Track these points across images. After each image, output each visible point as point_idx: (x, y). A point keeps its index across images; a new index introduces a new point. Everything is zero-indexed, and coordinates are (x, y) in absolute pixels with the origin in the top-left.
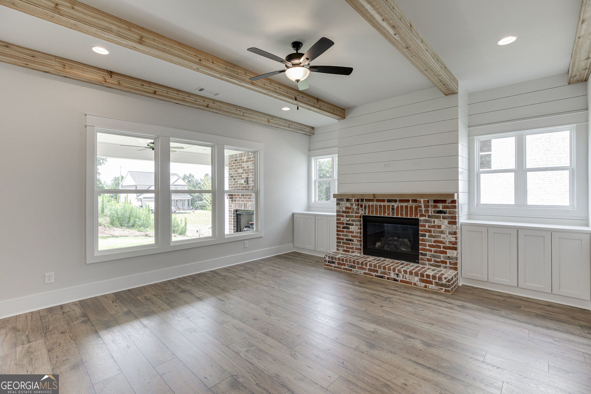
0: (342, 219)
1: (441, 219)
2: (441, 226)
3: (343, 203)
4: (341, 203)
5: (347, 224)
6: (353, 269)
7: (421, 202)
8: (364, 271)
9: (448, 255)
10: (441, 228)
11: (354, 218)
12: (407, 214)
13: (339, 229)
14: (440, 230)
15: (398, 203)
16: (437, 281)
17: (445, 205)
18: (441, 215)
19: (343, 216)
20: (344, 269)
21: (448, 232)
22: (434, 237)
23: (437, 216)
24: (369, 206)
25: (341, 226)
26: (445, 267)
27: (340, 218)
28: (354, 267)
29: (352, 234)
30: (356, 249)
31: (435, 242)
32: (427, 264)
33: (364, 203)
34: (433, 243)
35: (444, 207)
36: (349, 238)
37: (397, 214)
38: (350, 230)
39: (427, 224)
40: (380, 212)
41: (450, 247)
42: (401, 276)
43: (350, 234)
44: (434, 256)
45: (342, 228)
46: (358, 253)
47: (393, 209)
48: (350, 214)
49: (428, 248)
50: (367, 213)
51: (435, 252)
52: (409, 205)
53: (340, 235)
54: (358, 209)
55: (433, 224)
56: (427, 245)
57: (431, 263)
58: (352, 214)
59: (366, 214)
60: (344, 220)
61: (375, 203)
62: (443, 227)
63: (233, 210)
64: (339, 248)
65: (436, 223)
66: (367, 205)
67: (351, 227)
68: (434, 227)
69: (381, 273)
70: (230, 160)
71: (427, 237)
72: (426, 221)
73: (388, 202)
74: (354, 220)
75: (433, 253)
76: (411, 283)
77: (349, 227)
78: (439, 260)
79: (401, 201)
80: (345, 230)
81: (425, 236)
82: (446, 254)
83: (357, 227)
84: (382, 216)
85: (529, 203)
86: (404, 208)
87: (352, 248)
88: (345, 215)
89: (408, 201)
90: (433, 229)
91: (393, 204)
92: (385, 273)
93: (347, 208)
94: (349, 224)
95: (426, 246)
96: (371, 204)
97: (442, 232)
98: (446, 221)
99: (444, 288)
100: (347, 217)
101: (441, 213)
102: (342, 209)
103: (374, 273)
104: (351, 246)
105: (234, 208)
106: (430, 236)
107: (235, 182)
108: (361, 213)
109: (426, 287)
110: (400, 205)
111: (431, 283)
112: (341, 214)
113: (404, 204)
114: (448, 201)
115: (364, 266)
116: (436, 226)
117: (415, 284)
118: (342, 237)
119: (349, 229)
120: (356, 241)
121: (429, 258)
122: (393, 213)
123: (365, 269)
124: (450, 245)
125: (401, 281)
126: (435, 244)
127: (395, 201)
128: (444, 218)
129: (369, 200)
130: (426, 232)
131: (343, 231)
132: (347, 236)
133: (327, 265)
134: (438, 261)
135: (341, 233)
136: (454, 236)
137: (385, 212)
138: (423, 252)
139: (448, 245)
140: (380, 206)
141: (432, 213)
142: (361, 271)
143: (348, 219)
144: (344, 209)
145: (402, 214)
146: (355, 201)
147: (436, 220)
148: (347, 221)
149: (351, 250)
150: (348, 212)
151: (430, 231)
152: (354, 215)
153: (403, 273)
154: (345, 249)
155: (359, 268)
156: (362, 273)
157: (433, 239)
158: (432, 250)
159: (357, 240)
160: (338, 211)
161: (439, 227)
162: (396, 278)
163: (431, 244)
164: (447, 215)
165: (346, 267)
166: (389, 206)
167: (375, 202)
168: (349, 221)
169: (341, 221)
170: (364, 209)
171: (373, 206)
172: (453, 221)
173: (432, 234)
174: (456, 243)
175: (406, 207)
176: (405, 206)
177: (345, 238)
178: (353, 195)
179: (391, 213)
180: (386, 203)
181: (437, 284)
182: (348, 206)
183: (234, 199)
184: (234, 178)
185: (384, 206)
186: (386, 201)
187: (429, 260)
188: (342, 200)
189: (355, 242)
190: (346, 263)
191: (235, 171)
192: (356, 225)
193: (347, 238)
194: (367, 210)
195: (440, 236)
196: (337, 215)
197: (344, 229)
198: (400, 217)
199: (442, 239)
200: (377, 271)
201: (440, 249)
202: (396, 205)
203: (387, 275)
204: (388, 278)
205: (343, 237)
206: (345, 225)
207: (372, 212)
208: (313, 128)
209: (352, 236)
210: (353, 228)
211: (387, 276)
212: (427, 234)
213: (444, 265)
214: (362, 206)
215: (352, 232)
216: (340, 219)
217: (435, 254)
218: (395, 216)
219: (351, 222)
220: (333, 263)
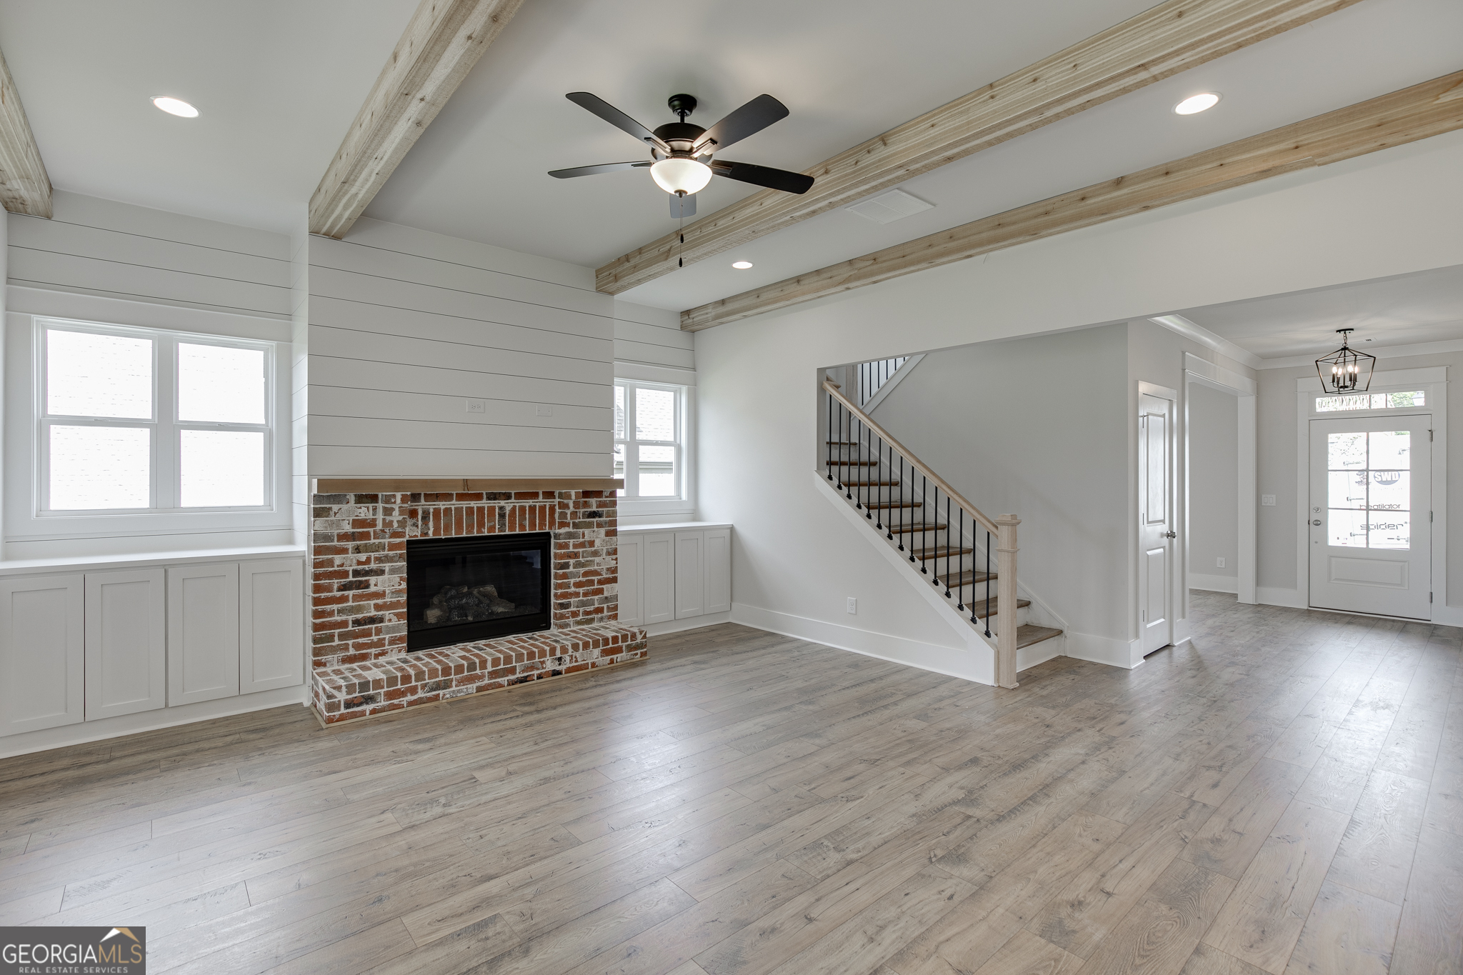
0: (338, 559)
1: (595, 529)
2: (594, 541)
3: (344, 507)
4: (335, 507)
5: (356, 573)
6: (441, 692)
7: (570, 495)
8: (475, 685)
9: (606, 594)
10: (594, 546)
11: (386, 552)
12: (533, 525)
13: (323, 595)
14: (593, 549)
15: (513, 500)
17: (600, 501)
18: (595, 520)
19: (343, 551)
20: (410, 704)
21: (605, 551)
22: (583, 565)
23: (589, 522)
24: (437, 512)
25: (336, 583)
26: (601, 619)
27: (331, 556)
28: (447, 685)
29: (380, 601)
30: (392, 642)
31: (585, 574)
32: (572, 624)
33: (421, 506)
34: (581, 579)
35: (600, 505)
36: (368, 615)
37: (512, 527)
38: (373, 589)
39: (572, 541)
40: (470, 526)
41: (609, 578)
42: (568, 659)
43: (372, 602)
44: (583, 604)
45: (339, 590)
46: (400, 651)
47: (502, 516)
48: (372, 541)
49: (573, 589)
50: (431, 532)
51: (585, 594)
52: (537, 504)
53: (331, 613)
54: (402, 524)
55: (581, 540)
56: (572, 584)
57: (578, 619)
58: (377, 541)
59: (427, 534)
60: (349, 561)
61: (454, 504)
62: (597, 543)
64: (323, 659)
65: (587, 538)
66: (431, 510)
67: (373, 580)
68: (582, 545)
69: (523, 671)
71: (571, 569)
72: (570, 535)
73: (489, 498)
74: (386, 556)
75: (581, 598)
76: (585, 667)
77: (367, 581)
78: (591, 608)
79: (520, 496)
80: (351, 593)
81: (568, 568)
82: (603, 594)
83: (396, 578)
84: (475, 534)
85: (641, 494)
86: (527, 512)
87: (380, 643)
88: (350, 545)
89: (535, 495)
90: (581, 550)
91: (502, 503)
92: (532, 668)
93: (357, 523)
94: (368, 573)
95: (569, 587)
96: (443, 507)
97: (596, 554)
98: (602, 531)
99: (639, 652)
100: (358, 550)
101: (594, 517)
102: (338, 526)
103: (506, 678)
104: (375, 638)
106: (578, 565)
108: (413, 532)
109: (612, 661)
110: (517, 505)
111: (619, 650)
112: (335, 543)
113: (528, 503)
114: (604, 494)
115: (478, 672)
116: (587, 543)
117: (593, 665)
118: (337, 618)
119: (367, 586)
120: (394, 619)
121: (575, 609)
122: (502, 525)
123: (481, 677)
124: (608, 576)
125: (569, 670)
126: (584, 579)
127: (508, 496)
128: (599, 525)
129: (437, 497)
130: (570, 557)
131: (343, 599)
132: (359, 609)
133: (342, 718)
134: (590, 611)
135: (335, 607)
136: (614, 557)
137: (481, 525)
138: (564, 601)
139: (605, 576)
140: (470, 510)
141: (580, 518)
142: (469, 686)
143: (363, 557)
144: (347, 528)
145: (522, 527)
146: (404, 499)
147: (587, 531)
148: (359, 563)
149: (373, 651)
150: (366, 536)
151: (576, 555)
152: (386, 541)
153: (570, 650)
154: (352, 652)
155: (460, 682)
156: (470, 691)
157: (582, 570)
158: (579, 593)
159: (395, 614)
160: (317, 537)
161: (592, 543)
162: (558, 668)
163: (578, 580)
164: (604, 519)
165: (420, 694)
166: (492, 509)
167: (454, 502)
168: (368, 561)
169: (336, 568)
170: (420, 523)
171: (447, 511)
172: (612, 533)
173: (581, 559)
174: (614, 570)
175: (532, 509)
176: (530, 506)
177: (350, 618)
178: (398, 484)
179: (497, 527)
180: (485, 503)
181: (630, 648)
182: (362, 516)
185: (481, 510)
186: (485, 496)
187: (575, 614)
188: (339, 499)
189: (390, 620)
190: (419, 683)
192: (393, 571)
193: (360, 616)
194: (431, 524)
195: (593, 561)
196: (318, 551)
197: (346, 593)
198: (517, 532)
199: (596, 567)
200: (513, 671)
201: (592, 588)
202: (508, 505)
203: (538, 669)
204: (540, 677)
205: (344, 618)
206: (351, 578)
207: (447, 528)
209: (377, 607)
210: (376, 584)
211: (536, 672)
212: (572, 561)
213: (600, 615)
214: (413, 514)
215: (381, 595)
216: (331, 562)
217: (585, 599)
218: (507, 532)
219: (373, 566)
220: (370, 699)
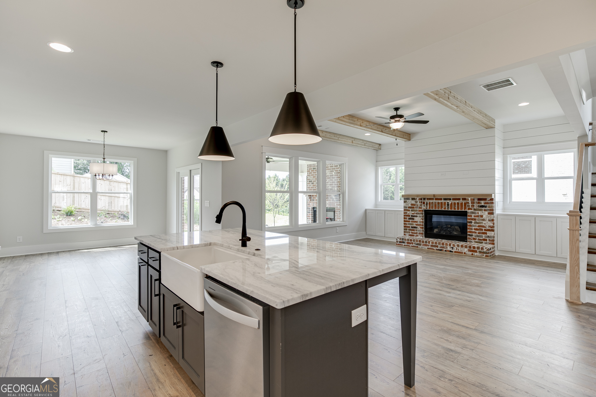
0: (408, 212)
1: (483, 211)
2: (483, 216)
3: (409, 201)
4: (408, 201)
5: (412, 216)
6: (419, 246)
7: (469, 200)
8: (427, 247)
9: (488, 235)
10: (483, 217)
11: (418, 212)
12: (458, 208)
13: (405, 220)
14: (482, 218)
15: (452, 200)
16: (480, 250)
17: (485, 202)
18: (483, 208)
19: (409, 211)
20: (412, 246)
21: (488, 219)
22: (478, 223)
23: (480, 209)
24: (430, 203)
25: (408, 217)
26: (486, 243)
29: (416, 223)
30: (419, 234)
31: (479, 226)
32: (473, 242)
33: (426, 201)
34: (477, 228)
35: (485, 203)
36: (414, 226)
37: (451, 208)
38: (415, 220)
39: (473, 215)
40: (438, 207)
41: (490, 229)
42: (455, 249)
43: (415, 223)
44: (478, 236)
45: (408, 219)
46: (421, 236)
47: (448, 205)
48: (415, 209)
49: (474, 231)
50: (428, 208)
51: (479, 233)
52: (460, 202)
53: (407, 224)
54: (421, 205)
55: (477, 215)
56: (473, 229)
57: (476, 241)
58: (416, 209)
59: (427, 208)
60: (410, 213)
61: (434, 201)
62: (484, 216)
63: (311, 207)
64: (405, 234)
65: (479, 214)
66: (428, 202)
67: (415, 218)
68: (478, 216)
69: (440, 248)
70: (308, 168)
71: (473, 224)
72: (472, 213)
73: (444, 200)
74: (418, 213)
75: (477, 234)
76: (462, 253)
77: (414, 218)
78: (482, 238)
79: (454, 199)
80: (411, 220)
81: (472, 223)
82: (487, 234)
83: (420, 218)
84: (440, 210)
85: (546, 201)
86: (456, 204)
87: (416, 233)
88: (410, 209)
89: (459, 199)
90: (477, 218)
91: (448, 201)
92: (443, 248)
93: (412, 204)
94: (414, 216)
95: (472, 230)
96: (431, 202)
97: (484, 220)
98: (486, 213)
99: (485, 255)
100: (412, 211)
101: (483, 207)
102: (408, 205)
103: (436, 248)
104: (416, 232)
105: (312, 206)
106: (476, 223)
107: (313, 185)
108: (424, 208)
109: (472, 254)
110: (453, 202)
111: (476, 252)
112: (408, 209)
113: (456, 202)
114: (487, 199)
115: (428, 244)
116: (479, 216)
117: (465, 253)
118: (408, 225)
119: (414, 219)
120: (420, 228)
121: (474, 237)
122: (448, 208)
123: (429, 246)
124: (489, 228)
125: (455, 252)
126: (479, 228)
127: (450, 199)
128: (485, 210)
129: (430, 199)
130: (473, 220)
131: (409, 221)
132: (412, 224)
133: (399, 244)
134: (481, 239)
135: (408, 223)
136: (492, 222)
137: (442, 207)
138: (470, 234)
139: (487, 228)
140: (438, 203)
141: (476, 207)
142: (425, 247)
143: (413, 212)
144: (410, 206)
145: (455, 208)
146: (419, 200)
147: (479, 212)
148: (412, 214)
149: (415, 235)
150: (414, 208)
151: (475, 220)
152: (418, 209)
153: (456, 246)
154: (411, 234)
155: (423, 245)
156: (426, 248)
157: (477, 225)
158: (476, 232)
159: (420, 227)
160: (405, 207)
161: (482, 216)
162: (452, 250)
163: (476, 228)
164: (487, 208)
165: (414, 245)
166: (445, 203)
167: (434, 200)
168: (414, 214)
169: (408, 214)
170: (425, 205)
171: (432, 203)
172: (491, 213)
173: (477, 221)
174: (493, 227)
175: (458, 203)
176: (457, 203)
177: (411, 226)
178: (418, 196)
179: (447, 208)
180: (443, 201)
181: (480, 252)
182: (413, 203)
183: (312, 199)
184: (312, 182)
185: (442, 203)
186: (443, 199)
187: (474, 239)
188: (408, 199)
189: (419, 228)
190: (414, 242)
191: (313, 177)
192: (419, 217)
193: (412, 226)
194: (428, 206)
195: (483, 222)
196: (405, 210)
197: (410, 220)
198: (453, 210)
199: (483, 225)
200: (437, 246)
201: (482, 231)
202: (450, 202)
203: (445, 248)
204: (445, 251)
205: (409, 226)
206: (411, 217)
207: (432, 207)
208: (380, 145)
209: (416, 225)
210: (416, 219)
211: (444, 249)
212: (473, 221)
213: (485, 242)
214: (424, 203)
215: (417, 222)
216: (407, 213)
217: (479, 235)
218: (450, 210)
219: (415, 215)
220: (404, 242)
